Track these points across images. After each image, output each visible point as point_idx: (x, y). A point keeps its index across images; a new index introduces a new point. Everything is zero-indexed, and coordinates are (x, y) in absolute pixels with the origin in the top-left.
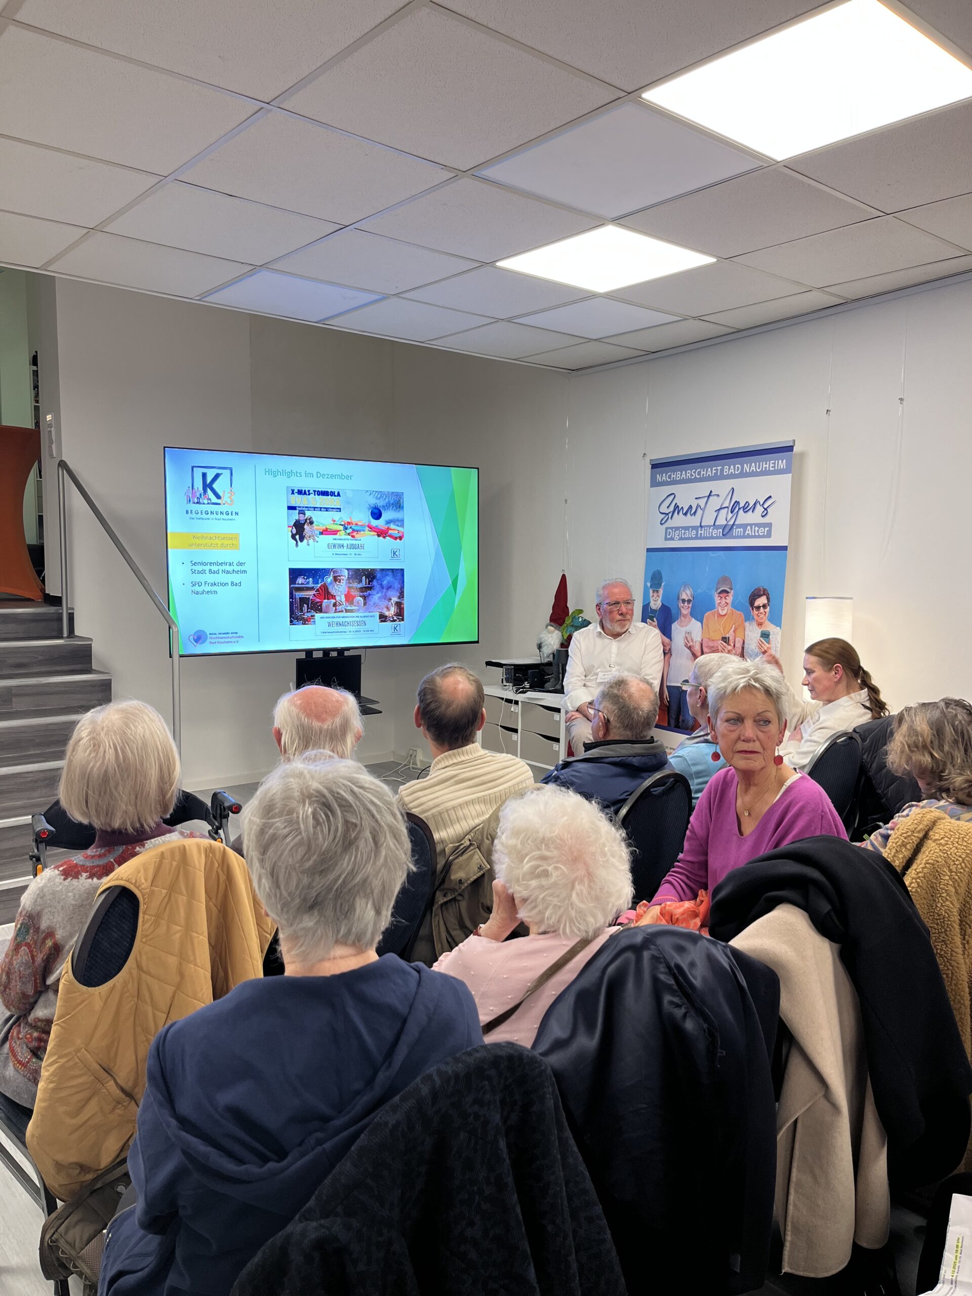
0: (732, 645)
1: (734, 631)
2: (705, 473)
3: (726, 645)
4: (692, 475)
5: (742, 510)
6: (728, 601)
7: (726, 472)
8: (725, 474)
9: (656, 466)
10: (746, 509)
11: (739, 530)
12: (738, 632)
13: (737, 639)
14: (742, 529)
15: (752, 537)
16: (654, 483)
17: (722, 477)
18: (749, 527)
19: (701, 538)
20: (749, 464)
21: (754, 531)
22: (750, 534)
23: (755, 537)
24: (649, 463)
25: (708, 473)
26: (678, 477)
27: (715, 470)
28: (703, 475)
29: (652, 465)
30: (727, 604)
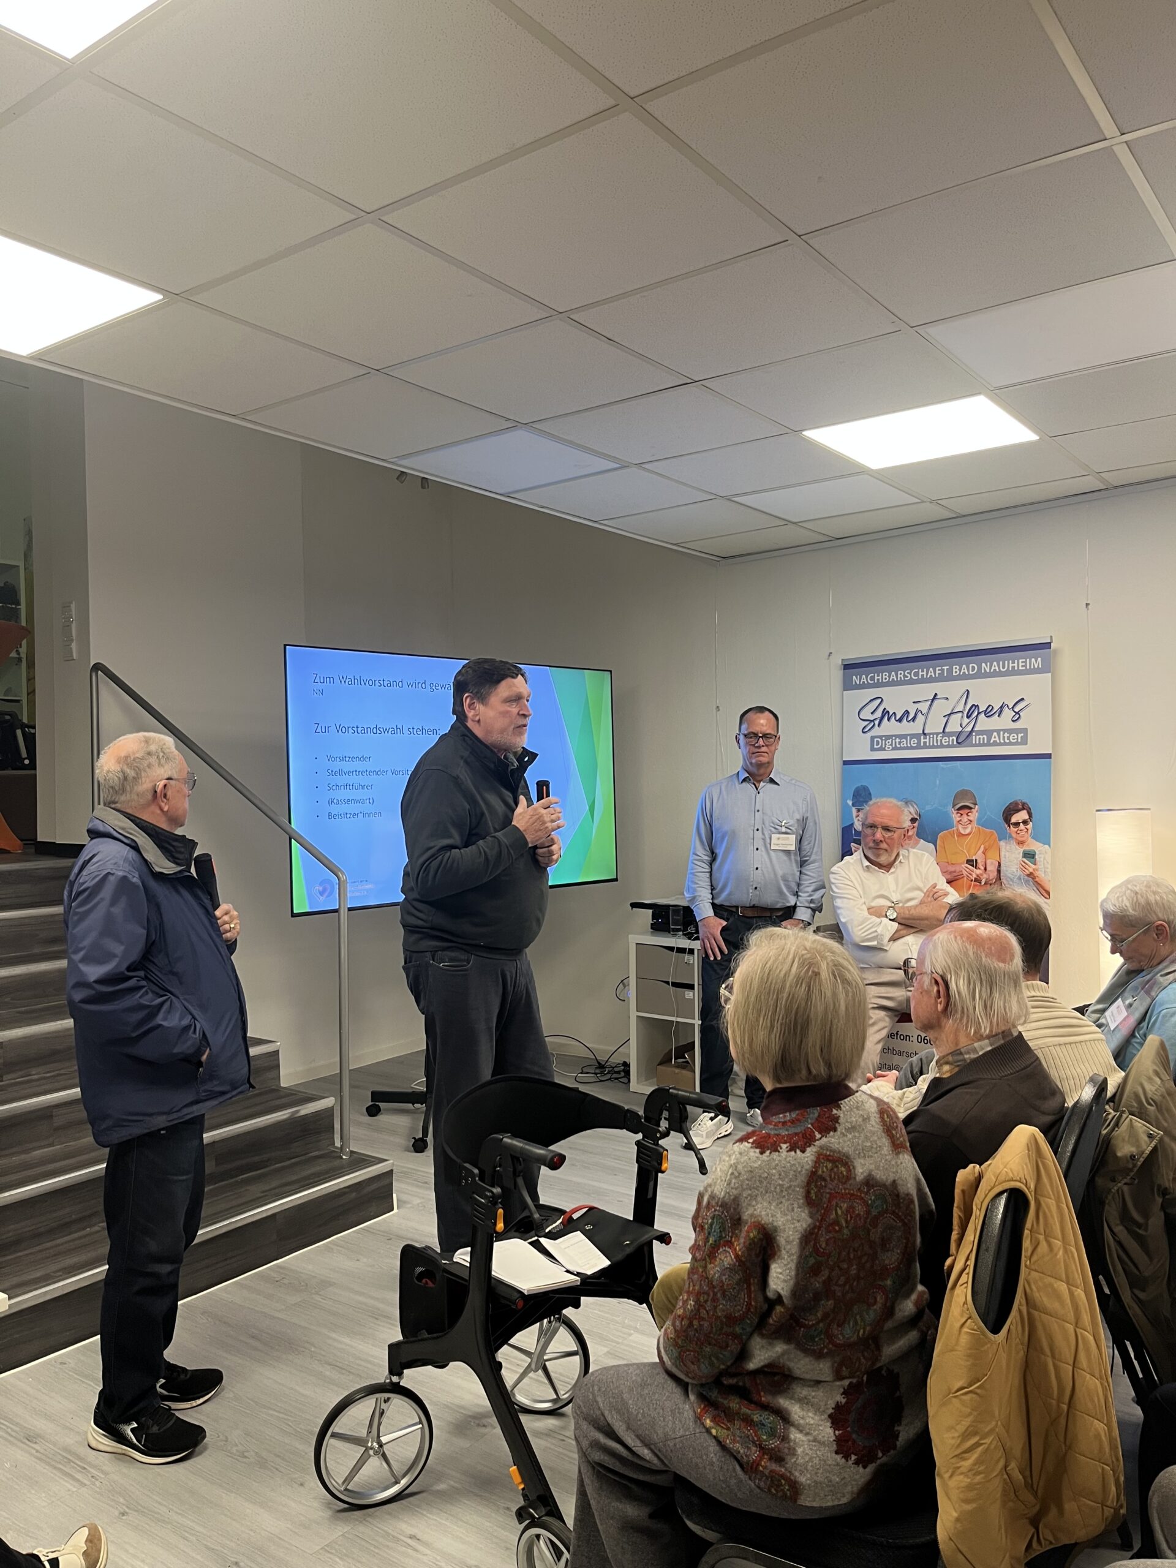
0: (983, 868)
1: (984, 853)
2: (925, 673)
3: (974, 869)
5: (983, 714)
6: (971, 818)
7: (956, 672)
8: (954, 674)
10: (988, 713)
11: (981, 737)
12: (989, 854)
13: (988, 862)
14: (984, 736)
15: (1000, 744)
16: (848, 686)
17: (951, 678)
18: (995, 734)
19: (925, 747)
20: (988, 664)
21: (1004, 737)
22: (998, 741)
23: (1005, 744)
24: (840, 663)
25: (929, 674)
26: (886, 679)
27: (939, 670)
28: (923, 675)
29: (845, 665)
30: (971, 821)
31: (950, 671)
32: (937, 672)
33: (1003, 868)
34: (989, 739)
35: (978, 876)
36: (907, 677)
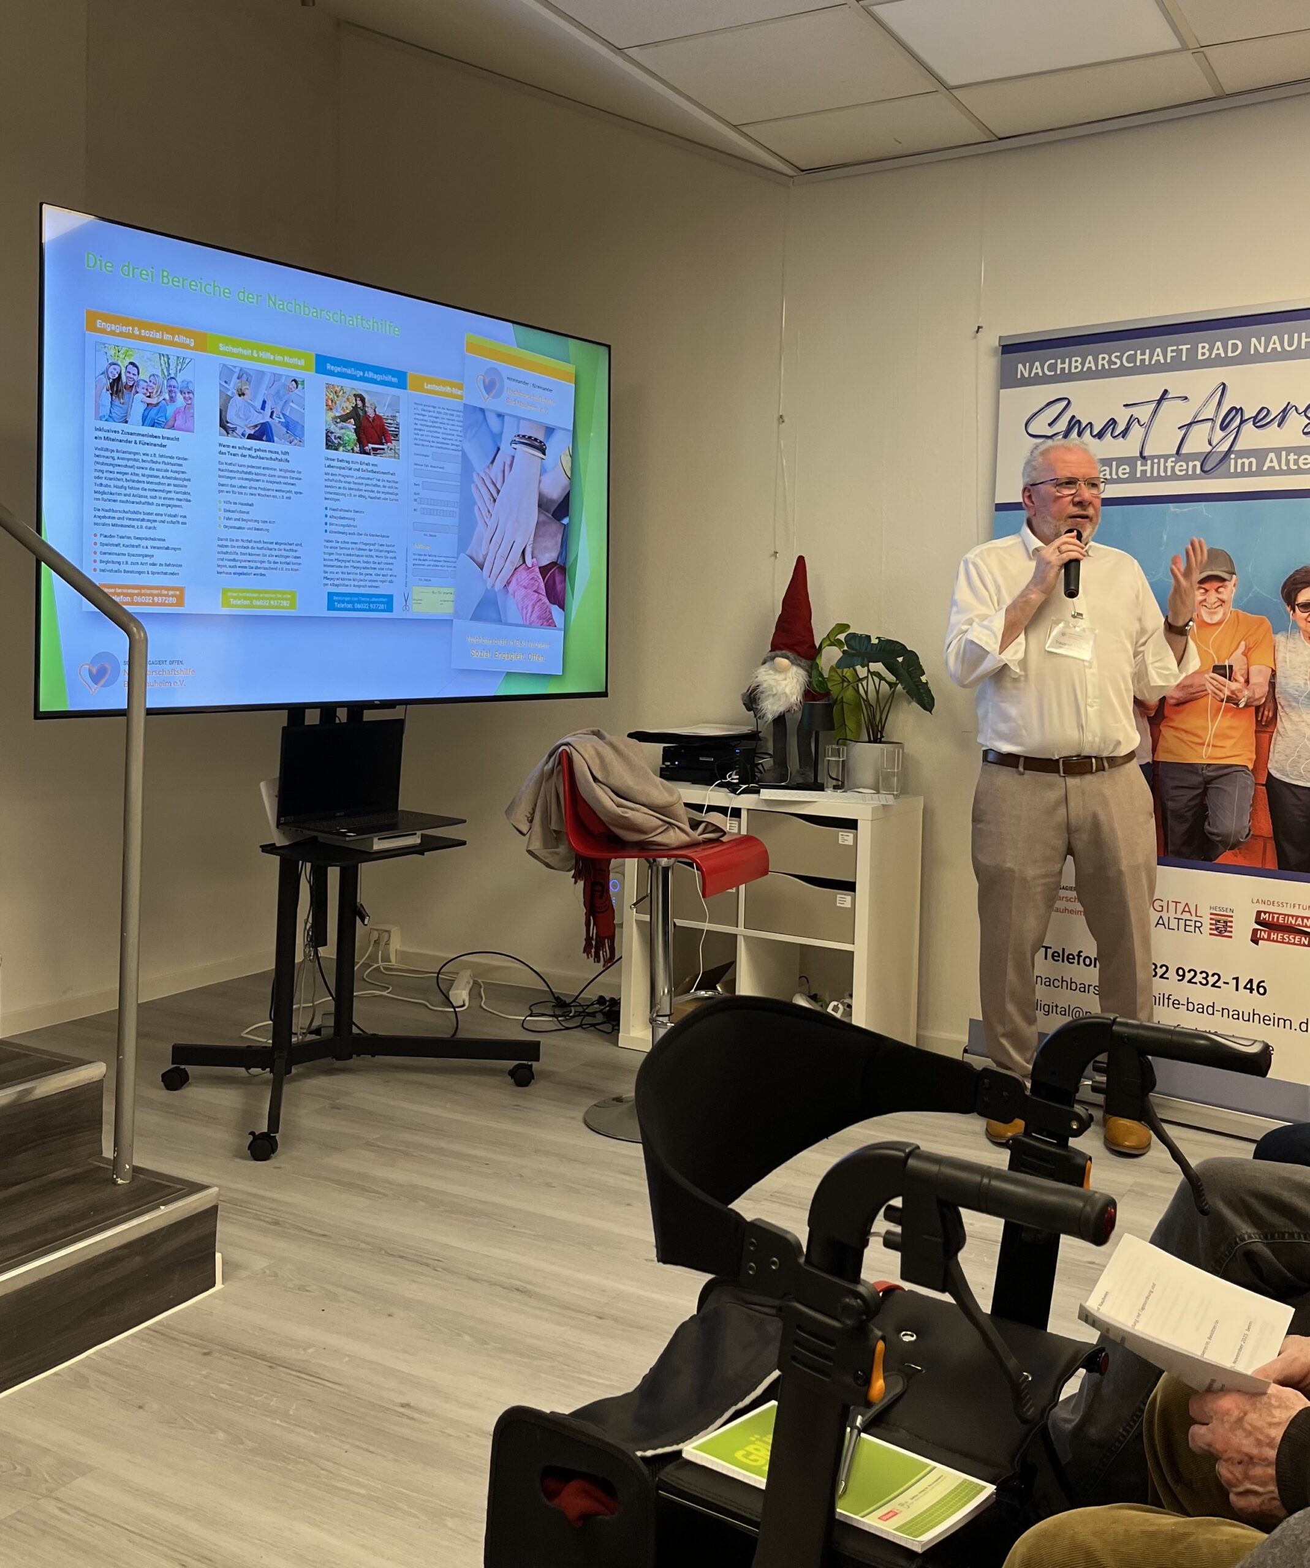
0: (1242, 680)
1: (1245, 654)
2: (1147, 357)
3: (1227, 681)
4: (1111, 362)
5: (1251, 423)
6: (1224, 597)
7: (1203, 354)
8: (1200, 357)
9: (1011, 349)
10: (1260, 420)
11: (1247, 461)
12: (1254, 656)
13: (1254, 669)
14: (1251, 459)
15: (1282, 473)
16: (1008, 379)
17: (1193, 363)
18: (1272, 455)
19: (1144, 479)
20: (1263, 338)
21: (1288, 461)
22: (1277, 468)
23: (1289, 472)
24: (997, 344)
25: (1155, 358)
26: (1076, 367)
27: (1172, 351)
28: (1143, 361)
29: (1003, 346)
30: (1224, 602)
31: (1192, 352)
32: (1169, 355)
33: (1280, 679)
34: (1260, 464)
35: (1233, 692)
36: (1115, 363)
